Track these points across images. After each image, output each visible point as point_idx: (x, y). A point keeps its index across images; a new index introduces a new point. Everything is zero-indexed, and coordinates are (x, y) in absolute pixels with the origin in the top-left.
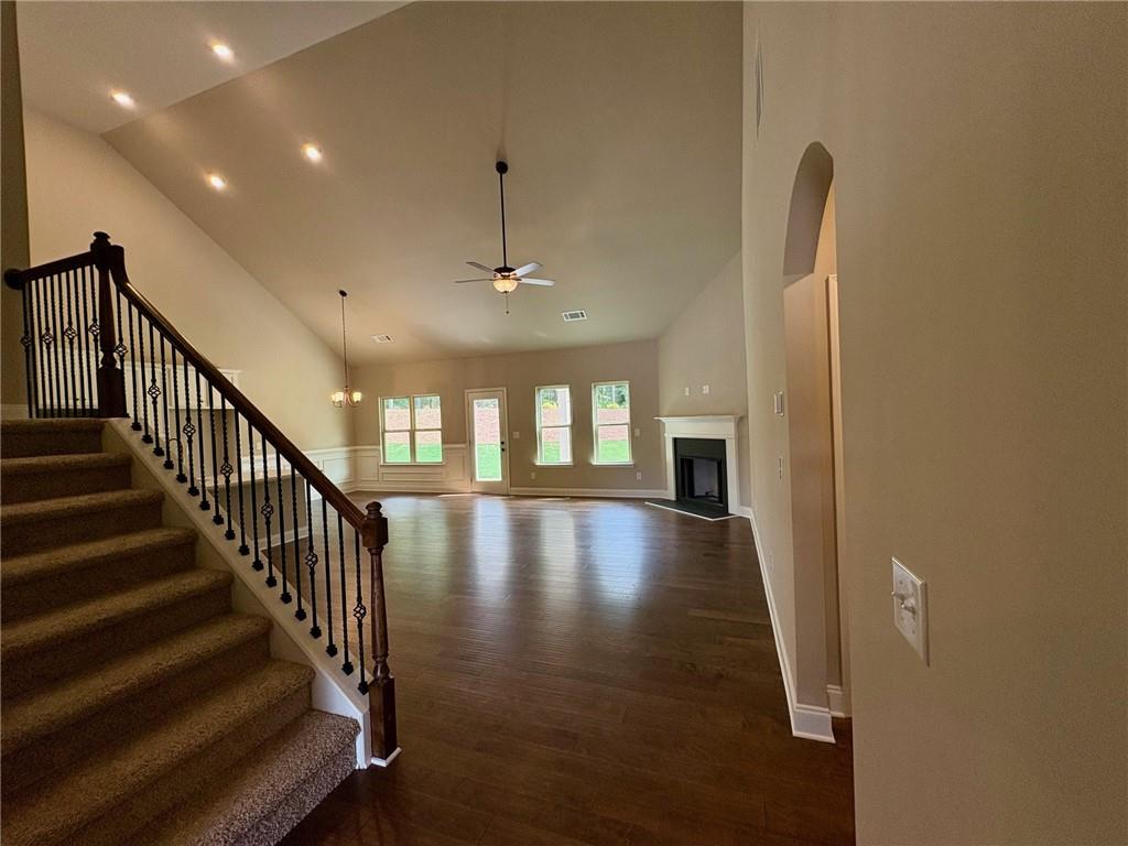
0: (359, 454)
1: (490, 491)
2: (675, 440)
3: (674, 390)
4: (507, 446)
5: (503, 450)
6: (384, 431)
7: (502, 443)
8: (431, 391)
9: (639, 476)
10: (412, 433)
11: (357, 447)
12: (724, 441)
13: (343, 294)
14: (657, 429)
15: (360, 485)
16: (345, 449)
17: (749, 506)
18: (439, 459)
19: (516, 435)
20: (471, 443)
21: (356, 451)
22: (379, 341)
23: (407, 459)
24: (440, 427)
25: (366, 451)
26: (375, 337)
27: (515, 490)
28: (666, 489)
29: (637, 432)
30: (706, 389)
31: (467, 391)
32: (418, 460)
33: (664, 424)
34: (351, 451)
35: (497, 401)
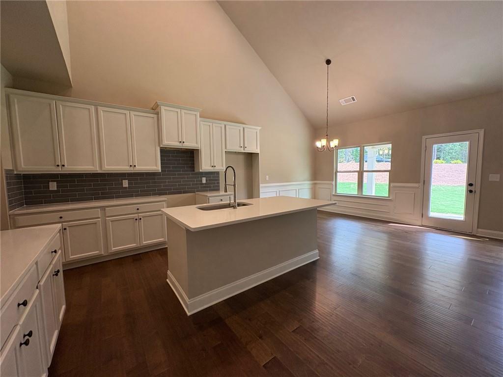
0: (318, 186)
4: (477, 188)
7: (471, 185)
10: (361, 173)
16: (309, 182)
18: (385, 193)
21: (315, 184)
23: (354, 192)
25: (323, 185)
27: (482, 232)
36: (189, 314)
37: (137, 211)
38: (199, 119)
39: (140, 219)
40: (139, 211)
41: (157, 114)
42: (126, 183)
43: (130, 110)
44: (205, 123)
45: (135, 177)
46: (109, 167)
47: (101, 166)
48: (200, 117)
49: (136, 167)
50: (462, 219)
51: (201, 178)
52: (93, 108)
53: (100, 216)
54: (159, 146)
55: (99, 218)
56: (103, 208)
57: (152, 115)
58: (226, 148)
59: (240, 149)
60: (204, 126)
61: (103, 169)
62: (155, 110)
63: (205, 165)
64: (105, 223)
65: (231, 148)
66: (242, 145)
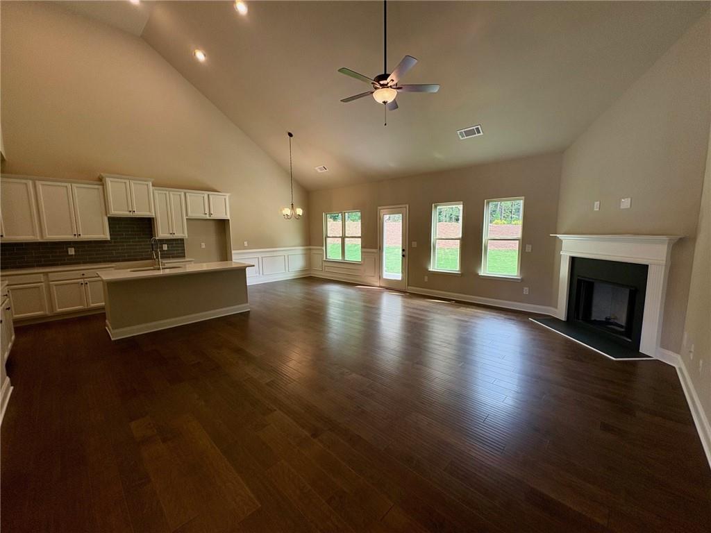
1: (392, 287)
2: (573, 260)
3: (577, 202)
4: (406, 253)
5: (403, 256)
6: (327, 237)
7: (403, 250)
8: (355, 208)
9: (526, 290)
11: (311, 247)
12: (647, 266)
13: (290, 135)
14: (553, 248)
15: (312, 272)
17: (678, 352)
19: (414, 244)
20: (381, 249)
21: (310, 249)
22: (319, 171)
23: (339, 258)
24: (360, 235)
26: (316, 168)
28: (556, 307)
29: (529, 248)
30: (626, 203)
31: (380, 208)
32: (346, 259)
33: (561, 241)
34: (307, 250)
35: (401, 215)
36: (113, 339)
37: (82, 276)
38: (151, 188)
39: (87, 283)
40: (85, 276)
41: (103, 185)
42: (72, 251)
43: (71, 182)
44: (160, 192)
45: (79, 245)
46: (51, 236)
47: (42, 236)
48: (153, 186)
49: (81, 236)
50: (400, 279)
51: (162, 244)
52: (30, 183)
53: (43, 280)
54: (106, 215)
55: (42, 282)
56: (46, 274)
57: (96, 186)
58: (187, 215)
59: (204, 216)
60: (158, 195)
61: (45, 238)
62: (101, 181)
63: (162, 233)
64: (49, 287)
65: (192, 215)
66: (207, 212)
